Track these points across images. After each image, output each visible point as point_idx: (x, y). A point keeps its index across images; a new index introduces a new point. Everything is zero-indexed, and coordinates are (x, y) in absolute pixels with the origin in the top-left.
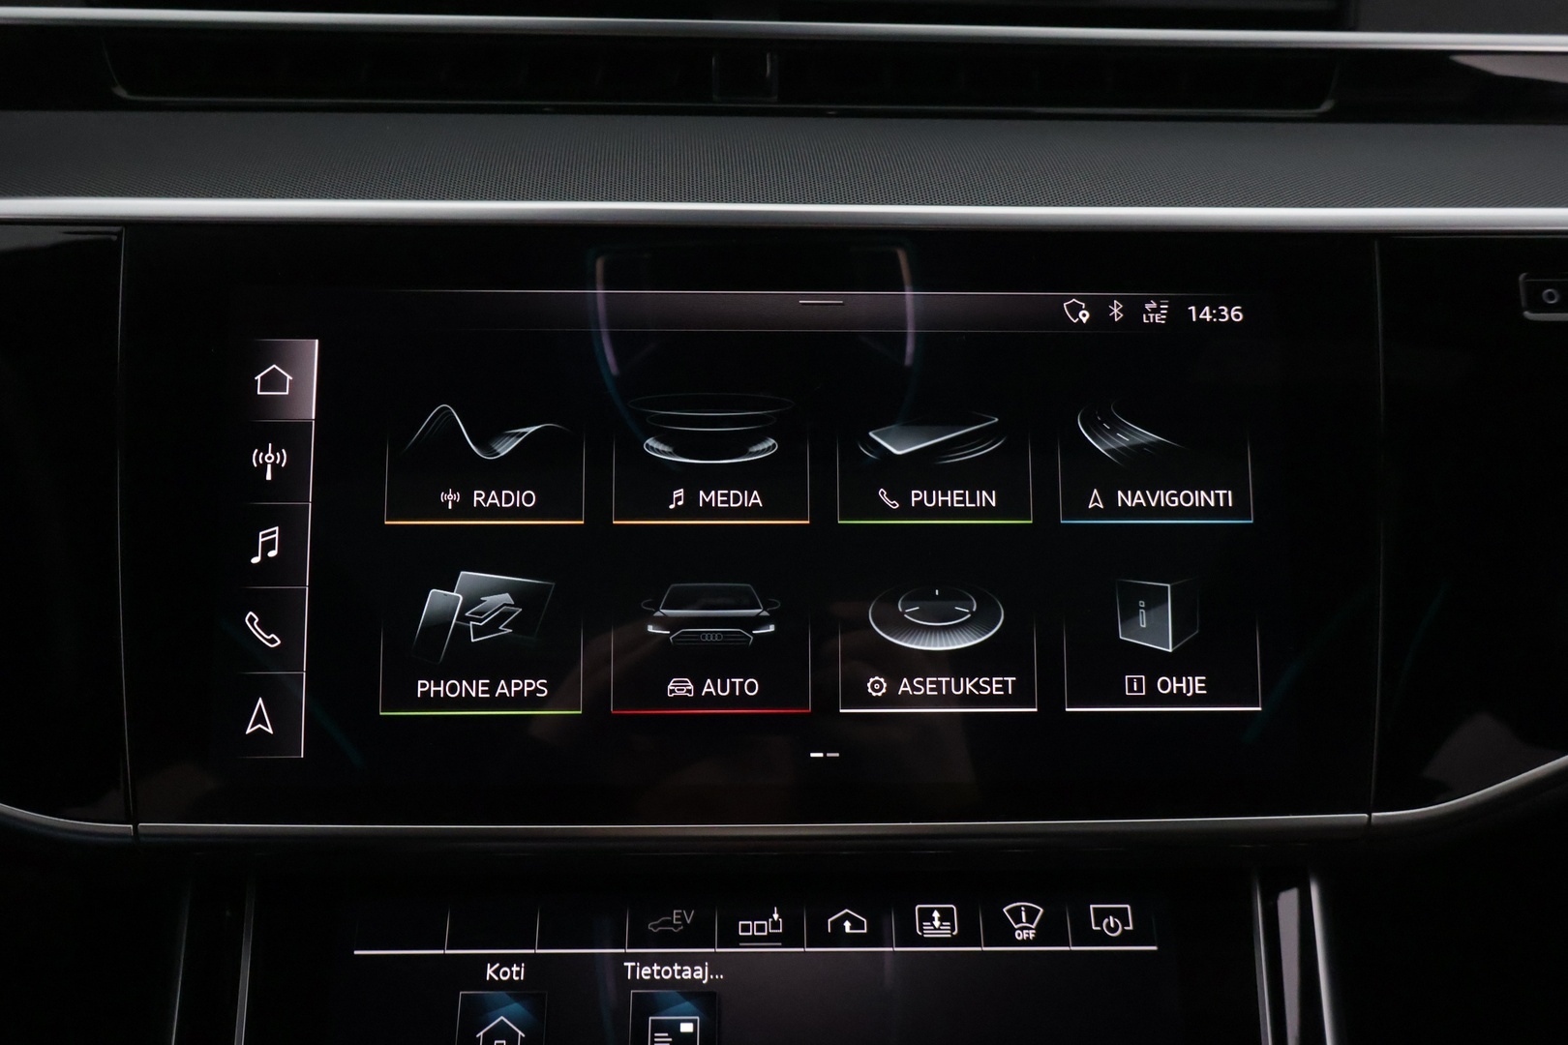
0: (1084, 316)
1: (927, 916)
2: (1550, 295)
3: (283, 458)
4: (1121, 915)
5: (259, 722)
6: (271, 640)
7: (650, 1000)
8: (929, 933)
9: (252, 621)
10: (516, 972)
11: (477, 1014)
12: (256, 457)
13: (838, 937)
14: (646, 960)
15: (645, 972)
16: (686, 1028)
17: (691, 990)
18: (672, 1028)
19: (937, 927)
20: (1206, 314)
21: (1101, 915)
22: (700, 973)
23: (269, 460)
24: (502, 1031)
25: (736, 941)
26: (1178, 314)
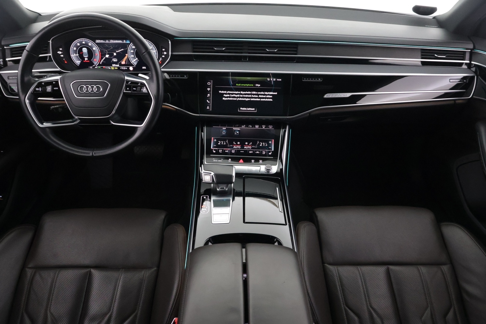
0: (269, 80)
1: (256, 126)
2: (305, 79)
3: (210, 89)
4: (271, 127)
5: (208, 108)
6: (209, 102)
7: (235, 131)
8: (256, 127)
9: (207, 101)
10: (225, 128)
11: (222, 131)
12: (208, 89)
13: (249, 127)
14: (235, 128)
15: (235, 129)
16: (238, 133)
17: (238, 130)
18: (237, 133)
19: (257, 127)
20: (278, 80)
21: (270, 126)
22: (239, 129)
23: (209, 89)
24: (224, 132)
25: (242, 127)
26: (276, 80)
